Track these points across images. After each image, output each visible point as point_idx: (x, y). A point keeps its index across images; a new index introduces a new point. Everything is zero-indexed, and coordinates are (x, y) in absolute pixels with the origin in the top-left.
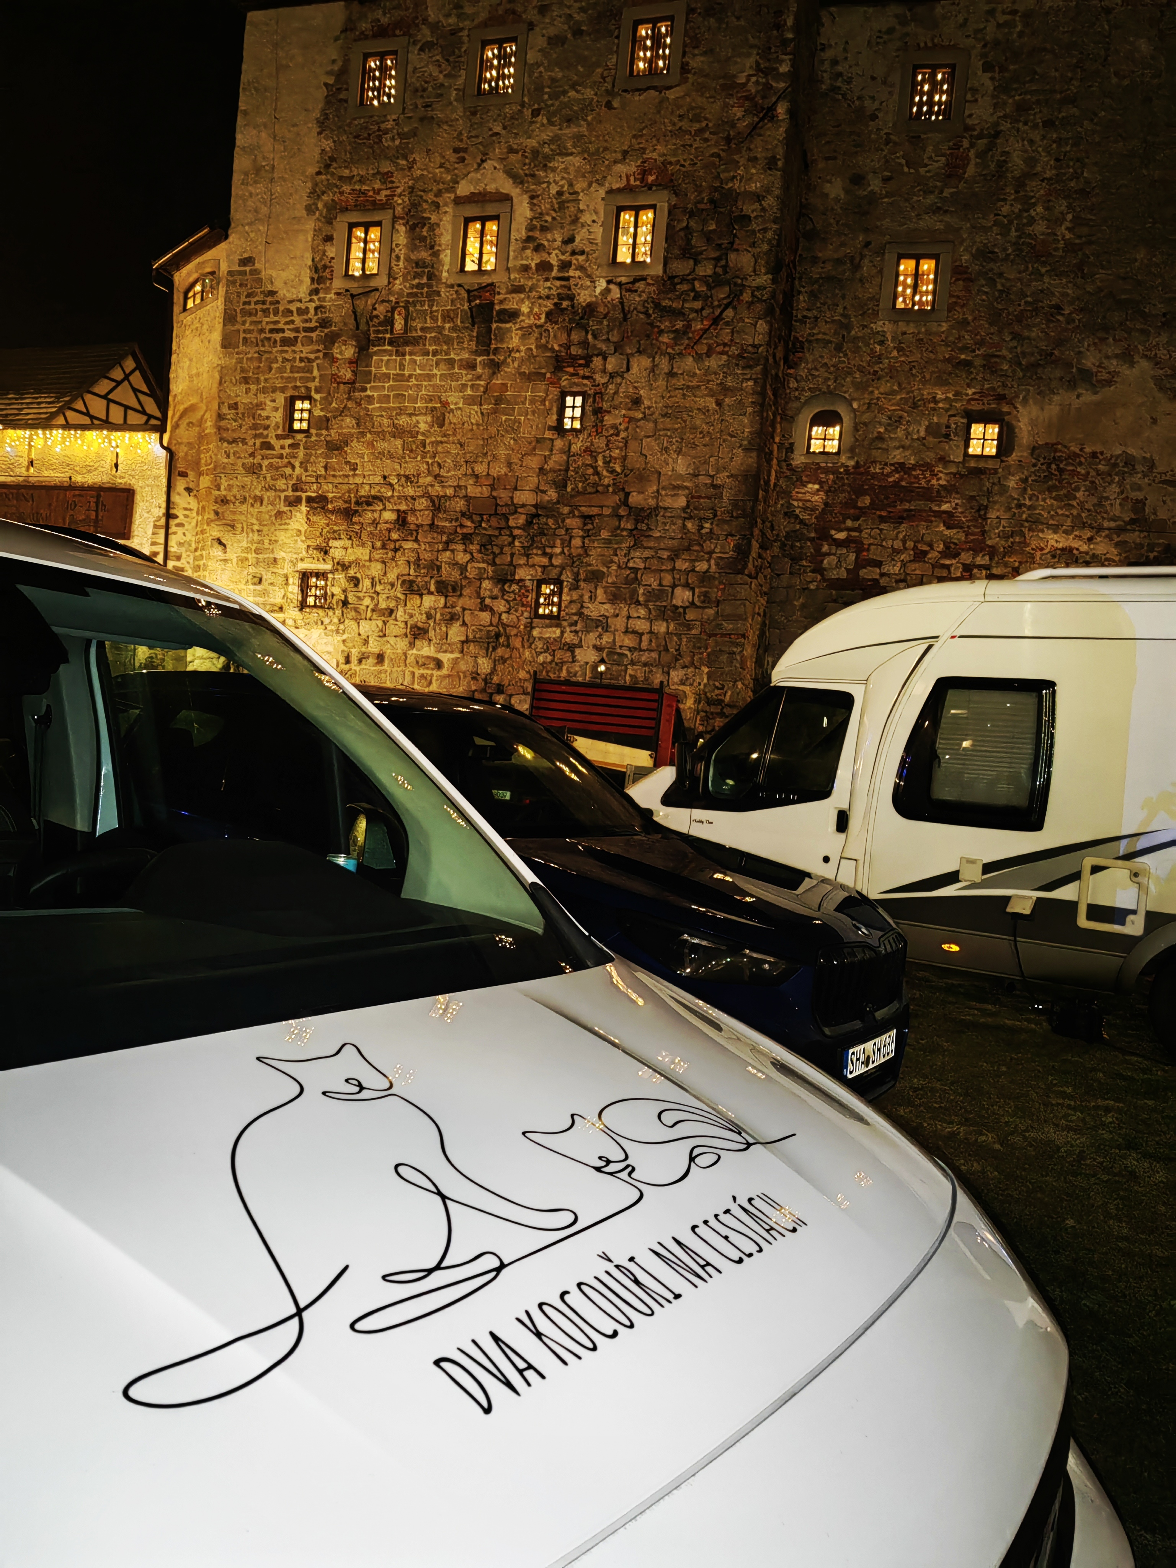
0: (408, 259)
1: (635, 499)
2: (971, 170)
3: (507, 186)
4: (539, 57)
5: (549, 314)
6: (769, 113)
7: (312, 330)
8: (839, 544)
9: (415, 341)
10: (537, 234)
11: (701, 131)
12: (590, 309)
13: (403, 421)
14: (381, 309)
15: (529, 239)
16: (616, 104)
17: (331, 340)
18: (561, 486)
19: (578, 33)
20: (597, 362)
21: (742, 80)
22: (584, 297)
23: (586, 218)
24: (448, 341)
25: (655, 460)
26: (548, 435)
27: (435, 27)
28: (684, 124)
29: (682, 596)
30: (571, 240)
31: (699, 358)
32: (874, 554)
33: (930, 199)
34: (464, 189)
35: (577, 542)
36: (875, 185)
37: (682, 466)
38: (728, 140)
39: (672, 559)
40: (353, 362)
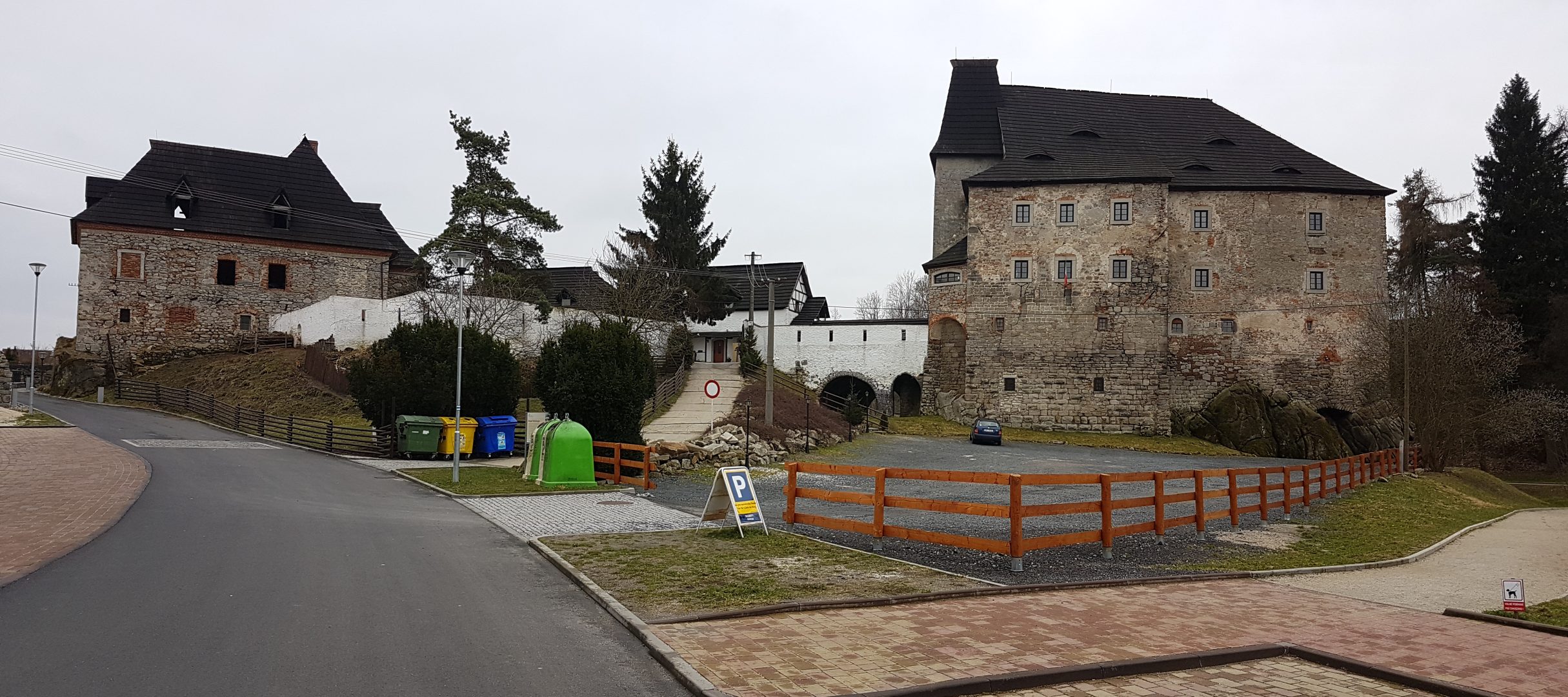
0: (1038, 274)
1: (1126, 352)
2: (1215, 244)
3: (1075, 252)
4: (1082, 212)
5: (1092, 293)
6: (1162, 235)
7: (1004, 296)
8: (1185, 361)
9: (1043, 301)
10: (1086, 268)
11: (1140, 239)
12: (1106, 292)
13: (1040, 327)
14: (1029, 290)
15: (1082, 269)
16: (1111, 228)
17: (1010, 299)
18: (1100, 348)
19: (1095, 205)
20: (1111, 309)
21: (1152, 224)
22: (1104, 289)
23: (1103, 264)
24: (1056, 301)
25: (1134, 339)
26: (1095, 331)
27: (1042, 198)
28: (1135, 236)
29: (1146, 382)
30: (1098, 270)
31: (1145, 308)
32: (1197, 364)
33: (1204, 252)
34: (1058, 252)
35: (1108, 366)
36: (1186, 248)
37: (1142, 341)
38: (1149, 242)
39: (1142, 370)
40: (1020, 307)
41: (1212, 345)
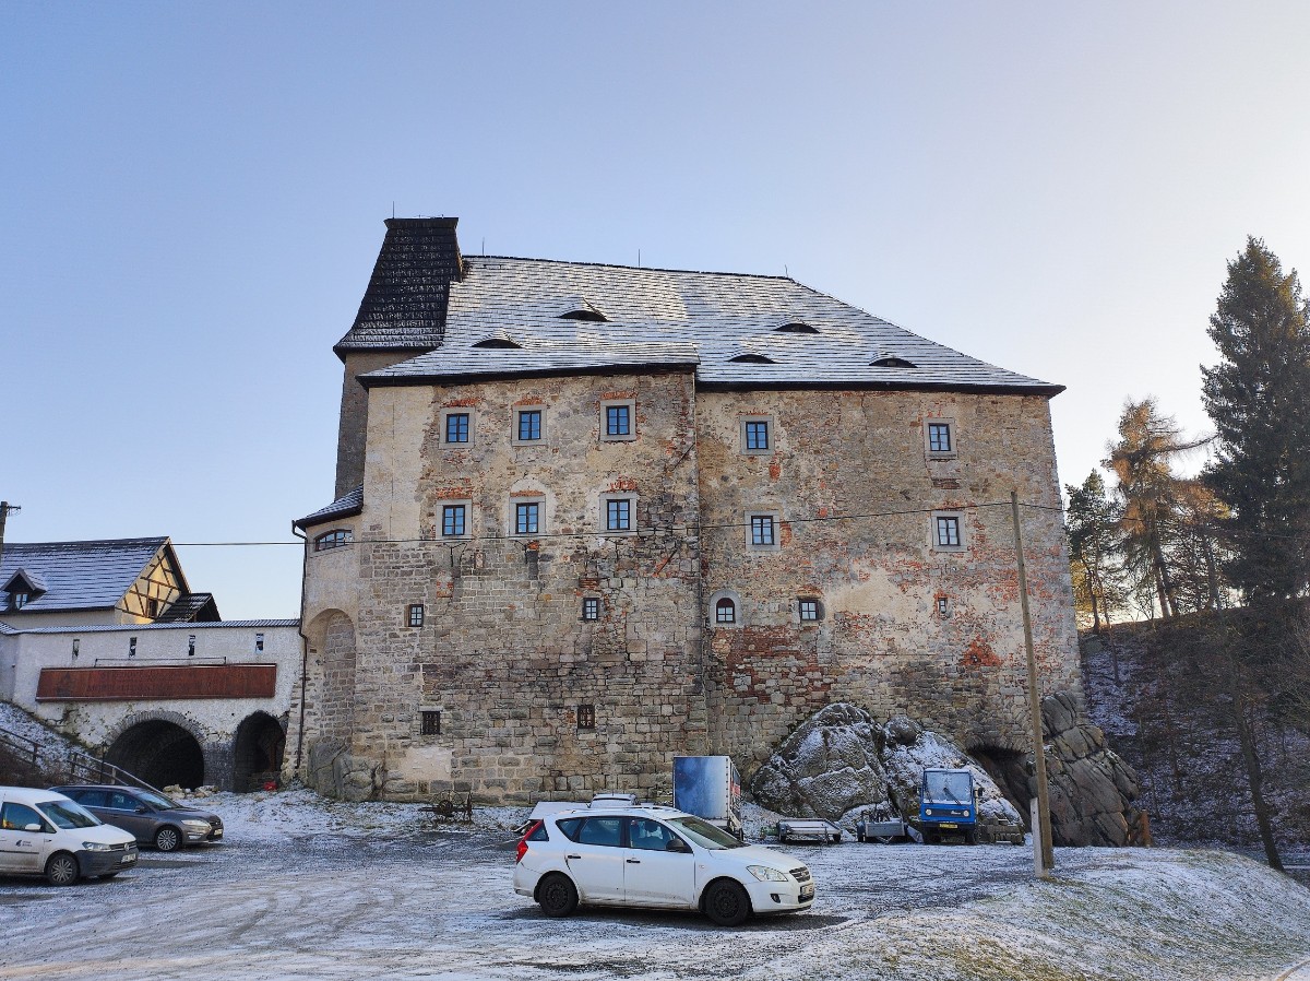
0: (482, 526)
1: (633, 657)
3: (542, 488)
4: (554, 422)
5: (572, 557)
6: (686, 457)
7: (422, 566)
8: (741, 671)
9: (489, 573)
10: (561, 514)
11: (649, 464)
12: (596, 554)
13: (484, 618)
14: (467, 555)
15: (556, 517)
16: (601, 448)
17: (435, 572)
18: (588, 652)
19: (576, 411)
20: (604, 583)
21: (669, 439)
22: (592, 548)
23: (590, 506)
24: (512, 573)
25: (644, 635)
26: (578, 622)
27: (490, 403)
28: (642, 460)
29: (667, 710)
30: (583, 517)
31: (661, 579)
33: (764, 488)
34: (515, 489)
35: (601, 682)
36: (734, 481)
37: (658, 637)
38: (665, 469)
39: (659, 689)
40: (451, 585)
41: (783, 642)
